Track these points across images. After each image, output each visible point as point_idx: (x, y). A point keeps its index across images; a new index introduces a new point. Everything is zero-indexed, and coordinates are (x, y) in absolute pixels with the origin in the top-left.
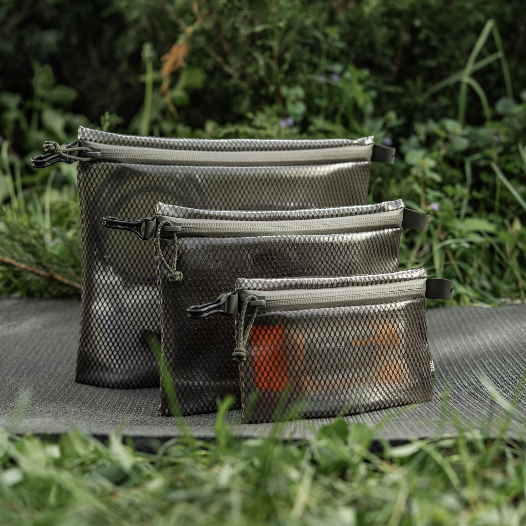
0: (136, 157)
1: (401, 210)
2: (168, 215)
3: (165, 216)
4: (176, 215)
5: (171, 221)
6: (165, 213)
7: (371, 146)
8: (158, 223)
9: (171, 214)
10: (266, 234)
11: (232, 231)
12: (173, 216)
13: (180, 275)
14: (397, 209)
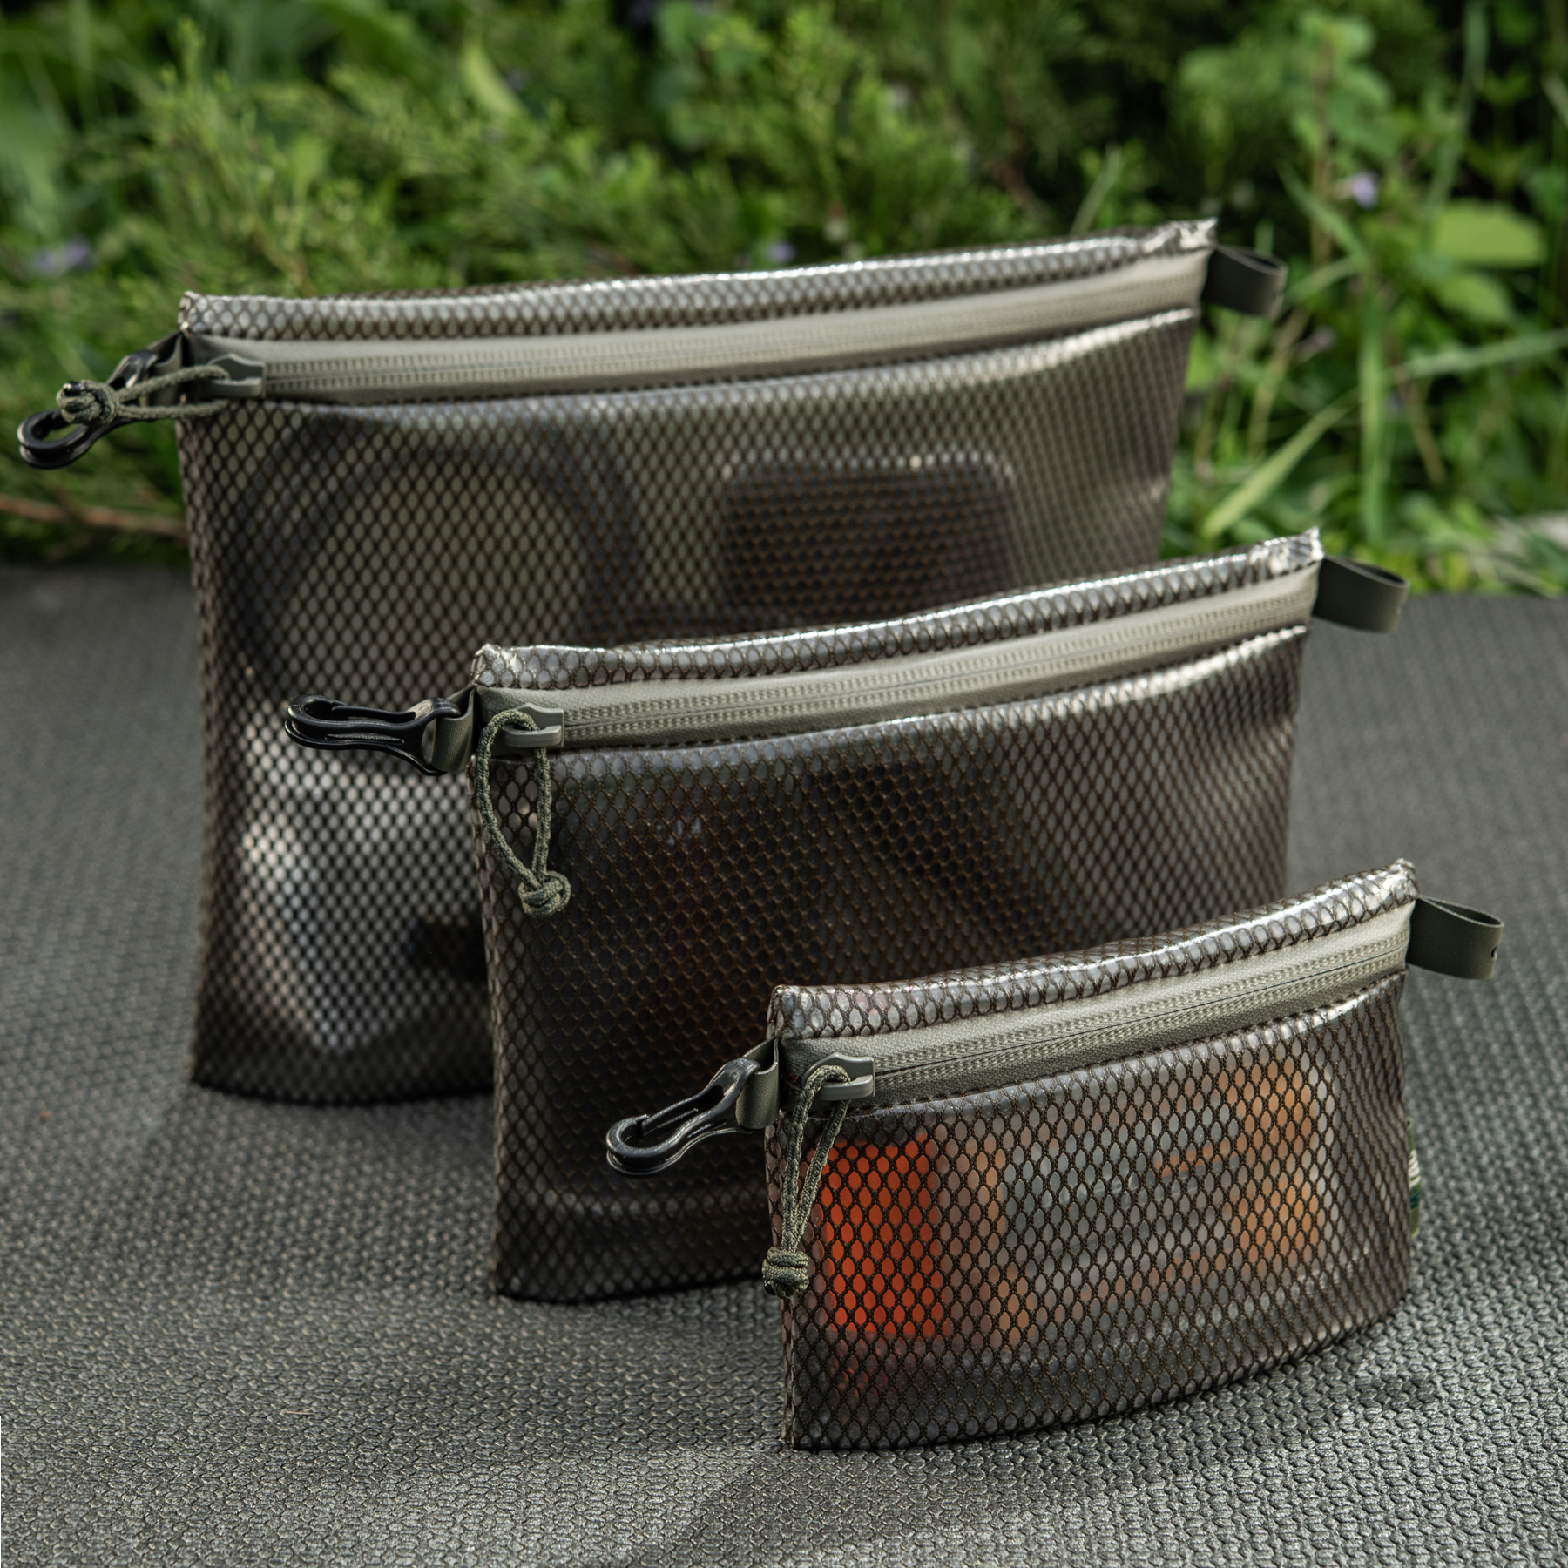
0: (388, 383)
1: (1314, 568)
2: (516, 684)
3: (506, 690)
4: (544, 679)
5: (528, 711)
6: (508, 678)
7: (1201, 256)
8: (480, 720)
9: (525, 677)
10: (855, 718)
11: (738, 719)
12: (533, 686)
13: (562, 893)
14: (1299, 568)
